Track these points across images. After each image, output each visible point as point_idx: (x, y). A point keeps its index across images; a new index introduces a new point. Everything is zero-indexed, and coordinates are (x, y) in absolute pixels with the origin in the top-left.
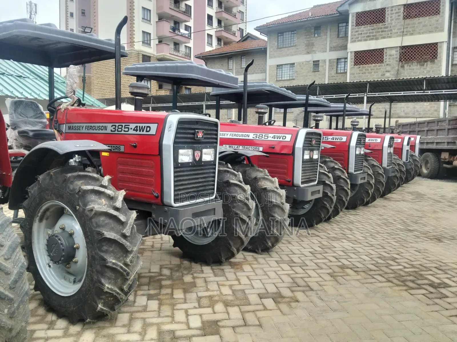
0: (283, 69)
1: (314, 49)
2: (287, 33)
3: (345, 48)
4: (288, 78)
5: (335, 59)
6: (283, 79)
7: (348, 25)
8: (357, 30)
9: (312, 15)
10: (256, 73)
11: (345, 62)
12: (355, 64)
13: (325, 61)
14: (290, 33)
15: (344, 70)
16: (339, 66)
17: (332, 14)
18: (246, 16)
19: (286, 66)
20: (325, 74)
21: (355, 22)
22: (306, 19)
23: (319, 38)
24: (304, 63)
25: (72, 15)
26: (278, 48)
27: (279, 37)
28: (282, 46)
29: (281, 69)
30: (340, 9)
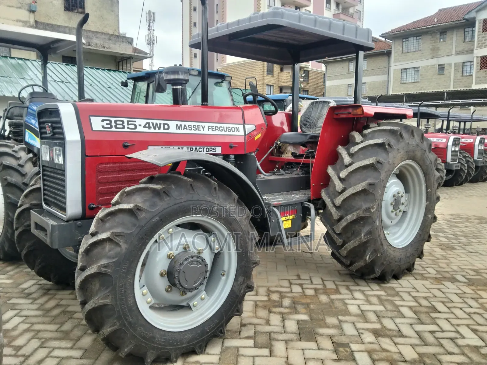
0: (408, 72)
1: (440, 53)
2: (412, 38)
3: (471, 51)
4: (413, 81)
5: (460, 63)
6: (407, 82)
7: (475, 30)
8: (484, 35)
9: (437, 21)
10: (378, 75)
11: (471, 65)
12: (481, 68)
13: (450, 65)
14: (415, 38)
15: (470, 72)
16: (465, 69)
17: (459, 20)
18: (363, 14)
19: (411, 70)
20: (450, 77)
21: (482, 28)
22: (432, 26)
23: (444, 43)
24: (429, 67)
25: (195, 24)
26: (402, 53)
27: (404, 43)
28: (406, 51)
29: (405, 73)
30: (467, 17)
